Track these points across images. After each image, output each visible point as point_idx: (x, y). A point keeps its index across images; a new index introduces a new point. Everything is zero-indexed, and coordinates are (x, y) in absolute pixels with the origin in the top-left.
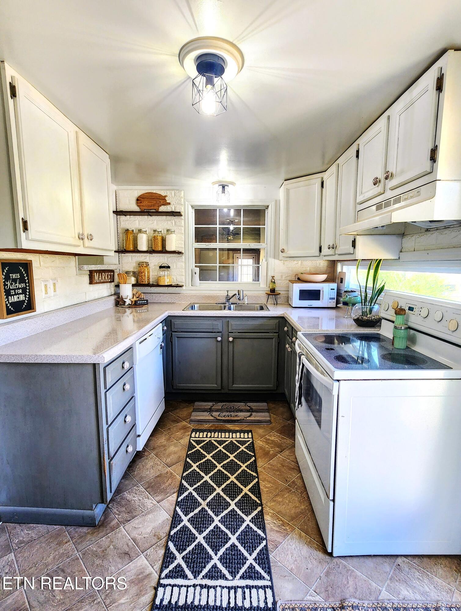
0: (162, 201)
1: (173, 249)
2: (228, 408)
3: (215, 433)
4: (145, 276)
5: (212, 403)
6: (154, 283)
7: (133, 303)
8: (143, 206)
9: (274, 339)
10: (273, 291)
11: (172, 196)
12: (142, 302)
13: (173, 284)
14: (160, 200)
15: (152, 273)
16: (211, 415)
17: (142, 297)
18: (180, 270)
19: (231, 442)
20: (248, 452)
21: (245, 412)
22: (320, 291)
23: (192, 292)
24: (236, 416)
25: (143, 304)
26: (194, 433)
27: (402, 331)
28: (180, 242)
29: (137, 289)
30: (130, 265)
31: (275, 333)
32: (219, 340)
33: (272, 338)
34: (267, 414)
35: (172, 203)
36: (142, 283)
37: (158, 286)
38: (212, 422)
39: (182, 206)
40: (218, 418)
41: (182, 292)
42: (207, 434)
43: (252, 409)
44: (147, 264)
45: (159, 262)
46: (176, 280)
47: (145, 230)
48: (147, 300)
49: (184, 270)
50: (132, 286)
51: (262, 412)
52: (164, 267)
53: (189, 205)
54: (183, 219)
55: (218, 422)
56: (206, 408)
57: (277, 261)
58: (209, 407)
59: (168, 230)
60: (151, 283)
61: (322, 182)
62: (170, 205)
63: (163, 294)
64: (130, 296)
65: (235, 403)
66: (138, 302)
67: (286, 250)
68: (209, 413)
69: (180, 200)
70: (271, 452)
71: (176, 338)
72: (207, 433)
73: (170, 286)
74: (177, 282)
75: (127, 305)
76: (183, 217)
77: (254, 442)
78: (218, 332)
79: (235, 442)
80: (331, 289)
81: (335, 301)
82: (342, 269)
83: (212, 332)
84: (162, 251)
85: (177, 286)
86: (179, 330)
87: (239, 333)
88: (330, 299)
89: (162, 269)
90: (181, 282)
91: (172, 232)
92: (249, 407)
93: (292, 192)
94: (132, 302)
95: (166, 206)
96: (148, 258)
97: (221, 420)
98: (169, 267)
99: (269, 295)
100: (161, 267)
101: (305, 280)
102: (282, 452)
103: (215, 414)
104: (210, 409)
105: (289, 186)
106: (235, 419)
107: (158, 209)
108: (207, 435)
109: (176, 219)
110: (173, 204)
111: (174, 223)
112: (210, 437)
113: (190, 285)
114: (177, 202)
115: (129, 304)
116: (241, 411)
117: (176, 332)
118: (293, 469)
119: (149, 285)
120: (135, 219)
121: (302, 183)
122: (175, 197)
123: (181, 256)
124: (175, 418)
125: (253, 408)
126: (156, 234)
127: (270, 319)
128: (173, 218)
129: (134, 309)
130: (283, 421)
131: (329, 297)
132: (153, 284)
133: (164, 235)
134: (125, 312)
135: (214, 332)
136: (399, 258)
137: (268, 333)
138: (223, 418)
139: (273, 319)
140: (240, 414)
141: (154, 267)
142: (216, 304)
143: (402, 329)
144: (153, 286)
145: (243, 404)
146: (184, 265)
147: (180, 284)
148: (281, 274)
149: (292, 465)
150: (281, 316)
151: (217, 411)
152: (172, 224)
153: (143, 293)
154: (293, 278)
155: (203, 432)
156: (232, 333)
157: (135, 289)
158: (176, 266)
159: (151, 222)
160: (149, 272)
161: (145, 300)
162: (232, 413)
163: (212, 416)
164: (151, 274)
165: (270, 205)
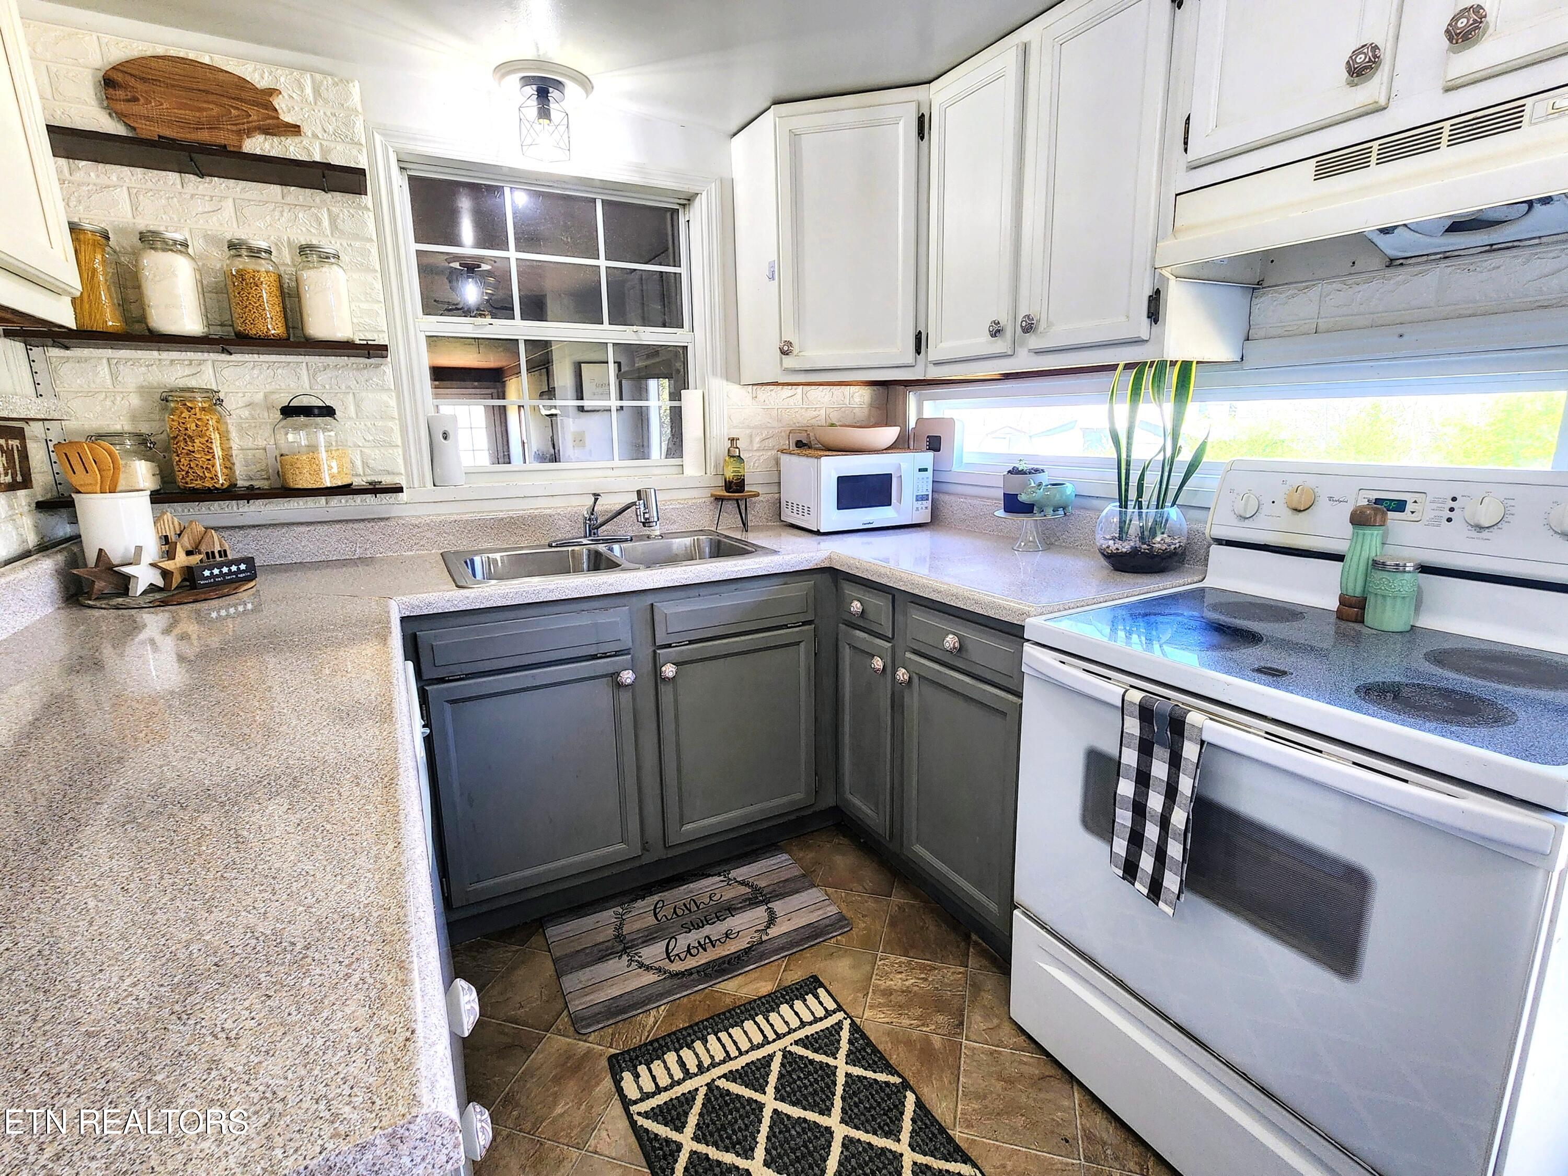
0: (255, 115)
1: (342, 332)
2: (679, 912)
3: (705, 1041)
4: (209, 451)
5: (611, 912)
6: (257, 484)
7: (176, 580)
8: (147, 118)
9: (802, 645)
10: (735, 486)
11: (304, 99)
12: (225, 570)
13: (358, 482)
14: (245, 107)
15: (241, 437)
16: (641, 965)
17: (217, 548)
18: (380, 423)
19: (784, 1056)
20: (869, 1074)
21: (742, 909)
22: (889, 476)
23: (443, 509)
24: (727, 935)
25: (232, 581)
26: (627, 1076)
27: (1407, 576)
28: (365, 306)
29: (174, 515)
30: (108, 403)
31: (804, 623)
32: (629, 681)
33: (798, 643)
34: (813, 895)
35: (305, 128)
36: (197, 484)
37: (286, 492)
38: (661, 996)
39: (360, 151)
40: (677, 967)
41: (395, 512)
42: (680, 1057)
43: (756, 890)
44: (215, 401)
45: (269, 388)
46: (365, 464)
47: (178, 237)
48: (249, 561)
49: (395, 426)
50: (153, 502)
51: (797, 892)
52: (307, 411)
53: (391, 150)
54: (370, 205)
55: (687, 988)
56: (600, 939)
57: (734, 390)
58: (610, 932)
59: (305, 250)
60: (240, 483)
61: (919, 118)
62: (297, 139)
63: (312, 528)
64: (152, 549)
65: (691, 885)
66: (207, 573)
67: (796, 350)
68: (625, 958)
69: (349, 124)
70: (937, 1041)
71: (447, 706)
72: (677, 1051)
73: (346, 490)
74: (368, 471)
75: (145, 593)
76: (367, 200)
77: (858, 1021)
78: (617, 654)
79: (800, 1051)
80: (920, 470)
81: (928, 504)
82: (920, 409)
83: (594, 657)
84: (288, 339)
85: (375, 489)
86: (457, 671)
87: (691, 642)
88: (917, 500)
89: (291, 420)
90: (389, 473)
91: (325, 258)
92: (743, 883)
93: (807, 143)
94: (166, 574)
95: (276, 139)
96: (208, 370)
97: (689, 972)
98: (328, 412)
99: (719, 499)
100: (289, 411)
101: (842, 446)
102: (962, 1023)
103: (653, 953)
104: (619, 938)
105: (798, 123)
106: (733, 949)
107: (241, 147)
108: (682, 1064)
109: (336, 202)
110: (315, 136)
111: (326, 223)
112: (701, 1069)
113: (429, 484)
114: (331, 129)
115: (153, 588)
116: (730, 909)
117: (442, 680)
118: (1043, 1078)
119: (230, 493)
120: (104, 180)
121: (848, 117)
122: (320, 102)
123: (378, 366)
124: (502, 1033)
125: (762, 884)
126: (245, 263)
127: (787, 579)
128: (318, 199)
129: (184, 611)
130: (876, 901)
131: (916, 494)
132: (251, 488)
133: (288, 271)
134: (135, 628)
135: (605, 656)
136: (1242, 359)
137: (785, 626)
138: (691, 963)
139: (798, 578)
140: (736, 922)
141: (246, 413)
142: (550, 546)
143: (1407, 569)
144: (251, 494)
145: (717, 879)
146: (393, 403)
147: (387, 480)
148: (748, 431)
149: (1025, 1064)
150: (823, 565)
151: (649, 938)
152: (319, 222)
153: (216, 529)
154: (784, 443)
155: (658, 1058)
156: (669, 646)
157: (168, 516)
158: (357, 406)
159: (200, 206)
160: (225, 437)
161: (237, 562)
162: (707, 930)
163: (648, 968)
164: (236, 443)
165: (704, 194)
